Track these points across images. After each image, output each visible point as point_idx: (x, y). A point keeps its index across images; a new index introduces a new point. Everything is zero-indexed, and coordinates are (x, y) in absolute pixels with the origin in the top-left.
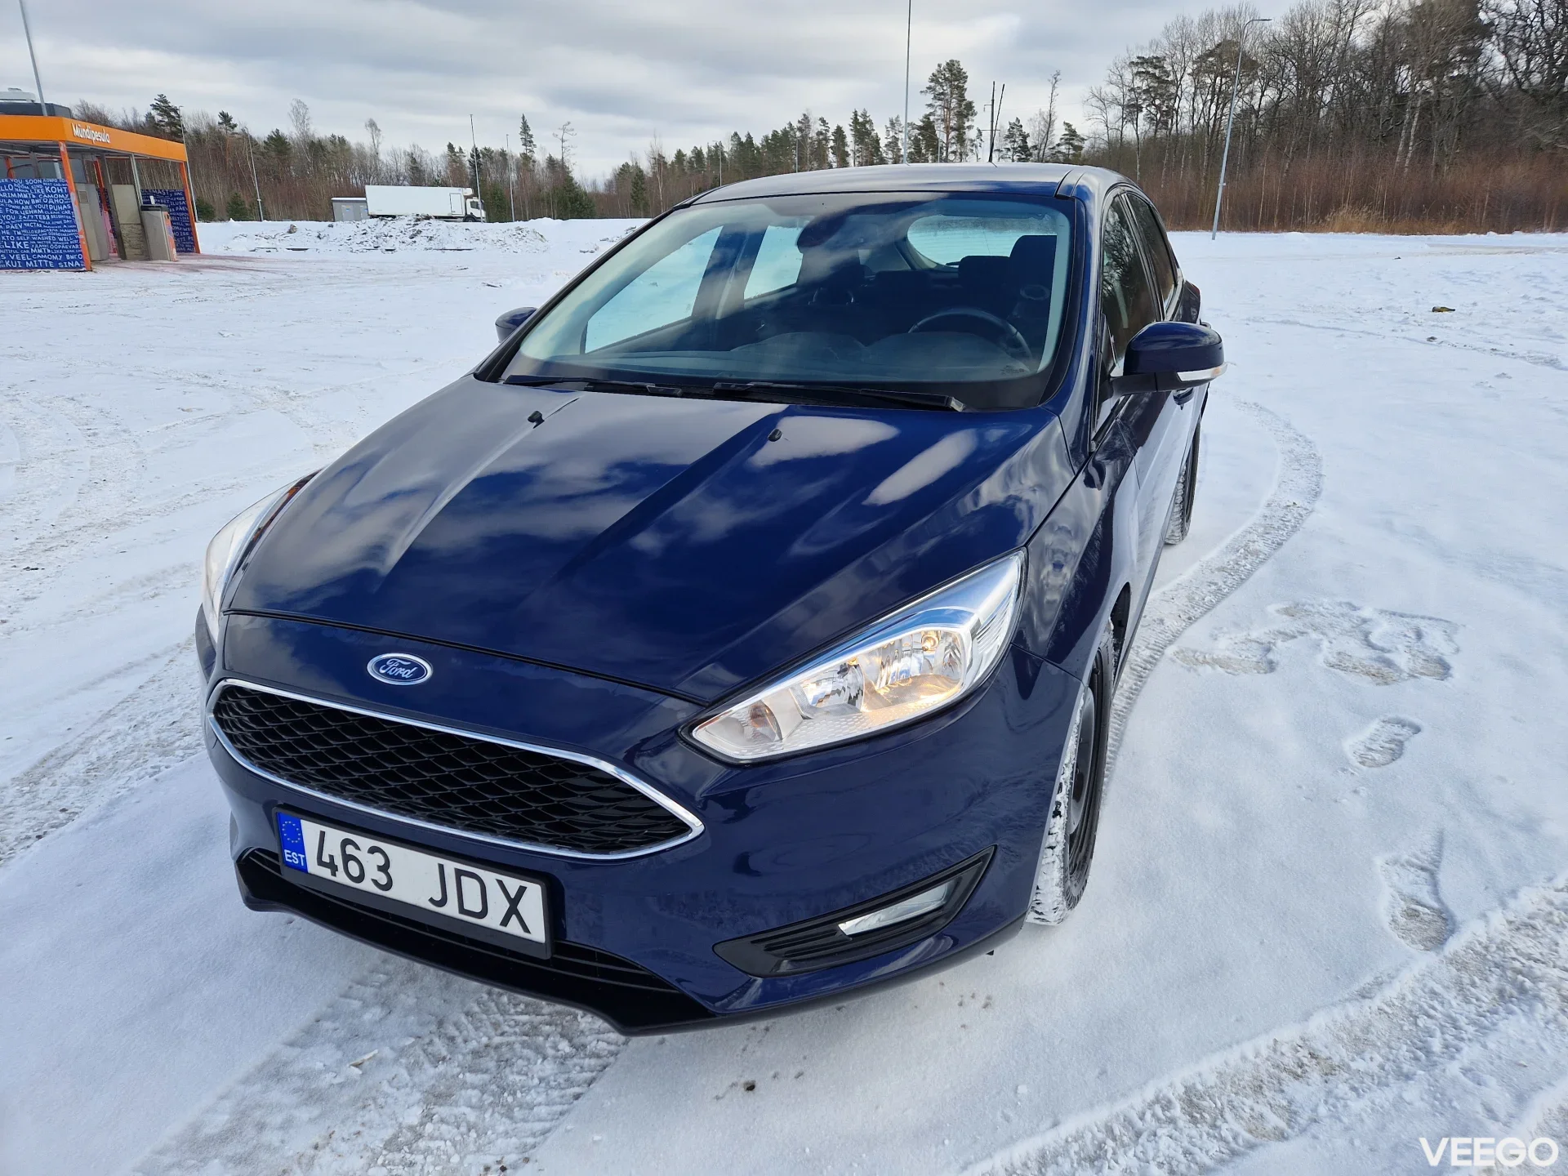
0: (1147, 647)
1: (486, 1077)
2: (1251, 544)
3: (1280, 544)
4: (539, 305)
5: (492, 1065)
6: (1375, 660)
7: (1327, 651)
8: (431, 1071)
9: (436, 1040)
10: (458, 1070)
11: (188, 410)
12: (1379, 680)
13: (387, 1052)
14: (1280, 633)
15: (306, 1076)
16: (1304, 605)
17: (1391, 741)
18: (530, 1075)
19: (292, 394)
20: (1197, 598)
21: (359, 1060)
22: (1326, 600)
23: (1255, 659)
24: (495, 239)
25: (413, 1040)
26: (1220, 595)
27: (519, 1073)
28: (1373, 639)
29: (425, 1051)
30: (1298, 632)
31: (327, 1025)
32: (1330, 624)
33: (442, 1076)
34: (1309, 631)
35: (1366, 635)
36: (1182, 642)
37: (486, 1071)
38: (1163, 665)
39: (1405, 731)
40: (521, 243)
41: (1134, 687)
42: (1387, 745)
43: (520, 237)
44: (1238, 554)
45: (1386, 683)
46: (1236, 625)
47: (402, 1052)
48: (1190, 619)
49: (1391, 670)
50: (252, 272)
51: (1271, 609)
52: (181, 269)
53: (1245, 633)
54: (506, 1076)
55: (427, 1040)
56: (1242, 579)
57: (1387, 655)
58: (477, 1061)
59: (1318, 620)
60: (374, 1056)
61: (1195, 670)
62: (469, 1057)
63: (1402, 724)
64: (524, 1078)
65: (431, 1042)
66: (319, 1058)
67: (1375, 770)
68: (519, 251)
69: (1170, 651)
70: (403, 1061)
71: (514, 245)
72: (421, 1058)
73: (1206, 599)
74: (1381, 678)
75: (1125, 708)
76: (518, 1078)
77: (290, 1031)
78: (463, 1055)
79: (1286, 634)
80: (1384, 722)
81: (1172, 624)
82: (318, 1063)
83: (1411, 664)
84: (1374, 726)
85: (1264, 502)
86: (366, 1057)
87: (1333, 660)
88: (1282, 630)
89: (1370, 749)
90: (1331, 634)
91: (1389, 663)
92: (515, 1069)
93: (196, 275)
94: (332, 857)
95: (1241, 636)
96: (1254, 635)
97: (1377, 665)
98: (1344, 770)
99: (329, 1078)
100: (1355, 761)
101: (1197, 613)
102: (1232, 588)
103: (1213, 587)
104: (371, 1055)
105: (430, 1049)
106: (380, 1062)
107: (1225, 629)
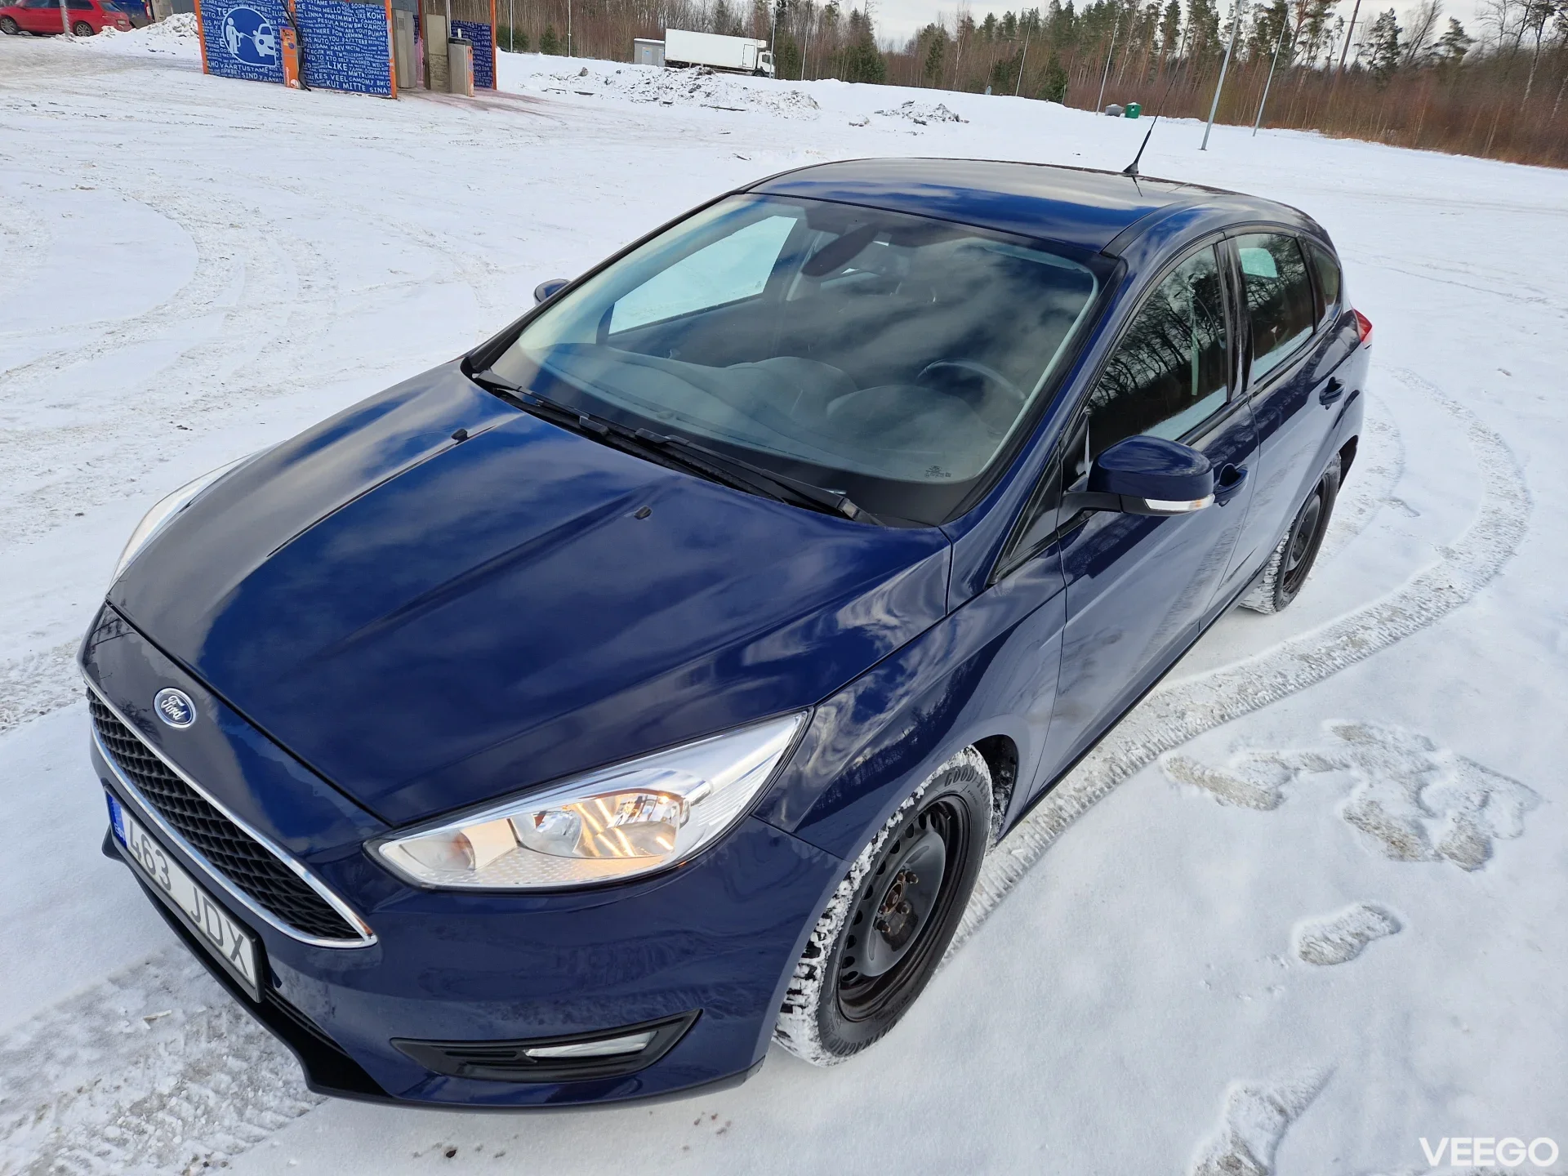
0: (1144, 746)
1: (245, 1065)
2: (1362, 631)
3: (1397, 639)
4: (572, 278)
5: (255, 1054)
6: (1409, 823)
7: (1355, 799)
8: (204, 1045)
9: (224, 1014)
10: (226, 1050)
11: (395, 272)
12: (1396, 852)
13: (179, 1016)
14: (1319, 758)
15: (109, 1017)
16: (1371, 728)
17: (1357, 935)
18: (279, 1077)
19: (492, 267)
20: (1250, 691)
21: (153, 1016)
22: (1400, 729)
23: (1264, 788)
24: (770, 101)
25: (204, 1008)
26: (1280, 692)
27: (272, 1071)
28: (1426, 796)
29: (209, 1022)
30: (1341, 763)
31: (152, 970)
32: (1385, 762)
33: (210, 1052)
34: (1354, 764)
35: (1421, 786)
36: (1190, 750)
37: (247, 1059)
38: (1147, 773)
39: (1385, 926)
40: (794, 108)
41: (1098, 792)
42: (1349, 939)
43: (794, 101)
44: (1338, 641)
45: (1402, 858)
46: (1271, 737)
47: (191, 1018)
48: (1222, 717)
49: (1419, 841)
50: (534, 116)
51: (1328, 724)
52: (472, 105)
53: (1275, 751)
54: (261, 1070)
55: (217, 1013)
56: (1321, 677)
57: (1426, 822)
58: (246, 1046)
59: (1375, 751)
60: (168, 1015)
61: (1178, 788)
62: (242, 1040)
63: (1384, 916)
64: (273, 1076)
65: (219, 1016)
66: (127, 1003)
67: (1313, 969)
68: (790, 116)
69: (1164, 758)
70: (188, 1027)
71: (786, 109)
72: (203, 1029)
73: (1260, 694)
74: (1400, 849)
75: (1071, 816)
76: (269, 1075)
77: (119, 968)
78: (238, 1037)
79: (1324, 761)
80: (1364, 907)
81: (1193, 720)
82: (122, 1008)
83: (1449, 839)
84: (1353, 908)
85: (1412, 578)
86: (161, 1014)
87: (1357, 811)
88: (1323, 757)
89: (1327, 939)
90: (1379, 775)
91: (1421, 831)
92: (271, 1066)
93: (481, 114)
94: (137, 844)
95: (1267, 753)
96: (1284, 755)
97: (1406, 829)
98: (1275, 958)
99: (122, 1026)
100: (1296, 948)
101: (1235, 710)
102: (1302, 686)
103: (1280, 680)
104: (165, 1013)
105: (215, 1022)
106: (169, 1021)
107: (1253, 741)
